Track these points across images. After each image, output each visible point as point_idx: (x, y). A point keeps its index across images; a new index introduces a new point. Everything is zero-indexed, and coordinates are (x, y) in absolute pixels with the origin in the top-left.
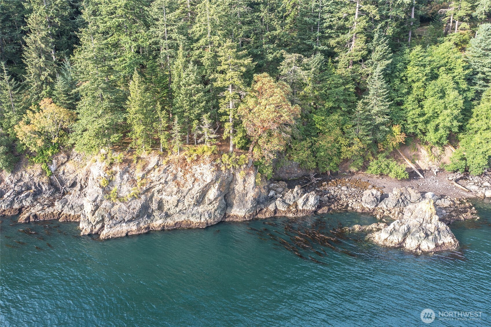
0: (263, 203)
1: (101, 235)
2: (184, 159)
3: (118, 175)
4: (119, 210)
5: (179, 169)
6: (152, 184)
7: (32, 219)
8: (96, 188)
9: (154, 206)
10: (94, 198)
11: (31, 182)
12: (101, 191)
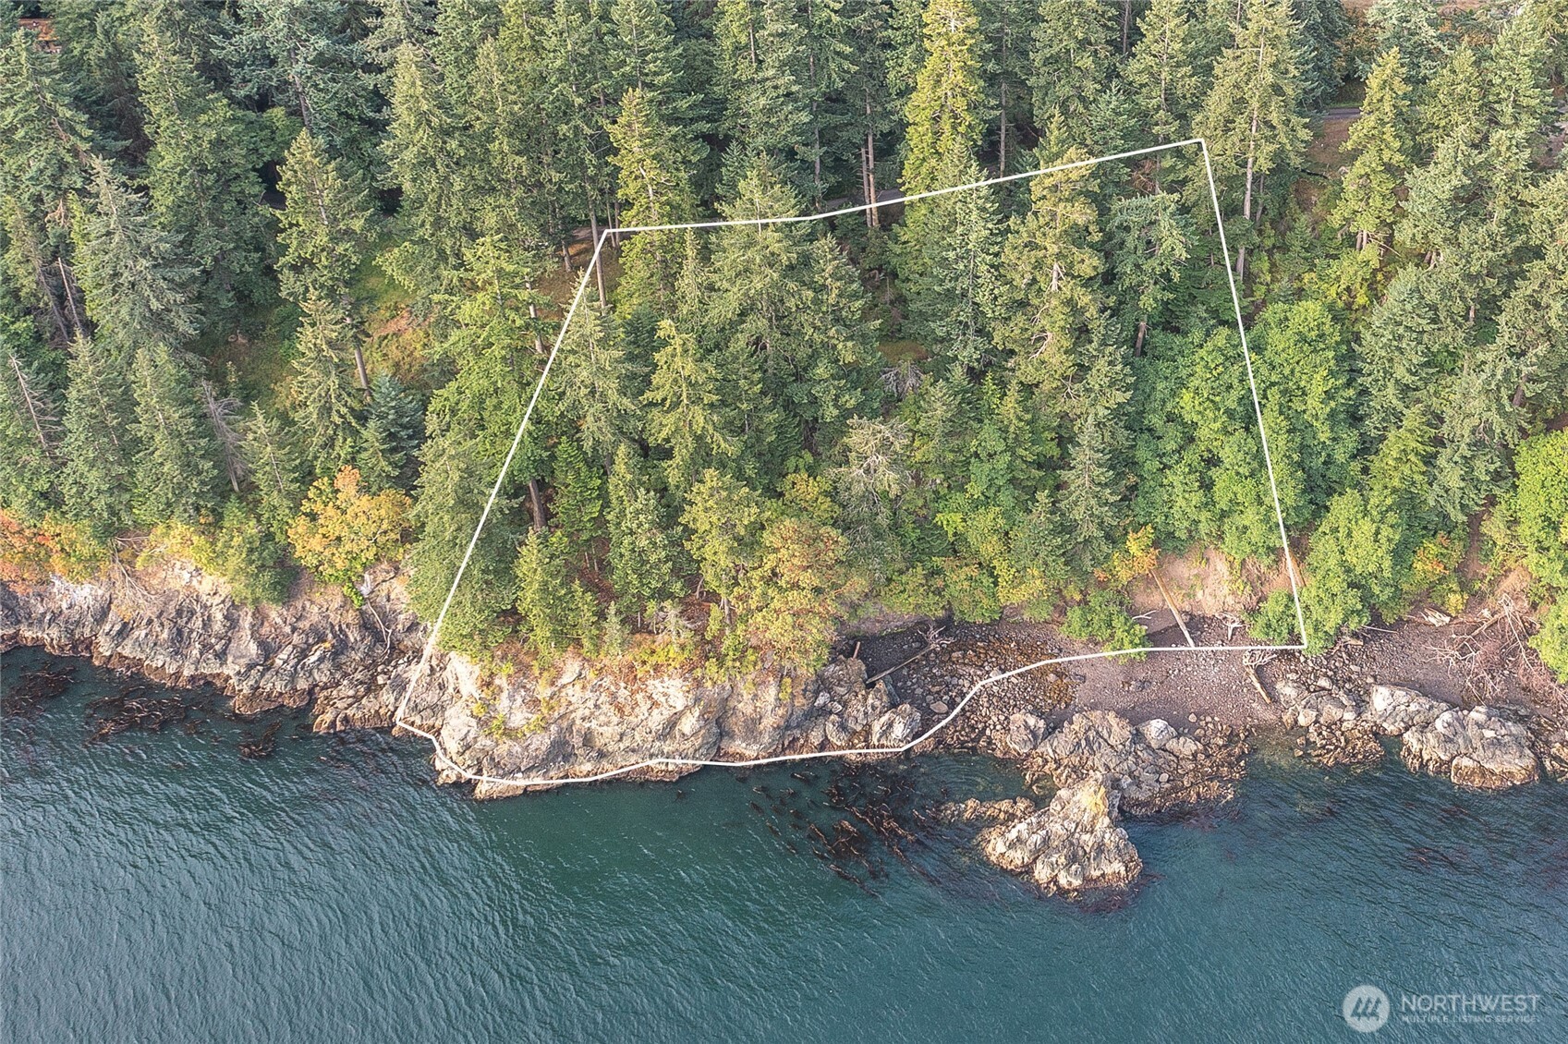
0: (798, 726)
1: (477, 791)
2: (632, 667)
3: (505, 695)
4: (510, 753)
5: (623, 685)
6: (571, 708)
7: (339, 727)
8: (465, 719)
9: (577, 741)
10: (462, 736)
11: (324, 623)
12: (473, 722)
